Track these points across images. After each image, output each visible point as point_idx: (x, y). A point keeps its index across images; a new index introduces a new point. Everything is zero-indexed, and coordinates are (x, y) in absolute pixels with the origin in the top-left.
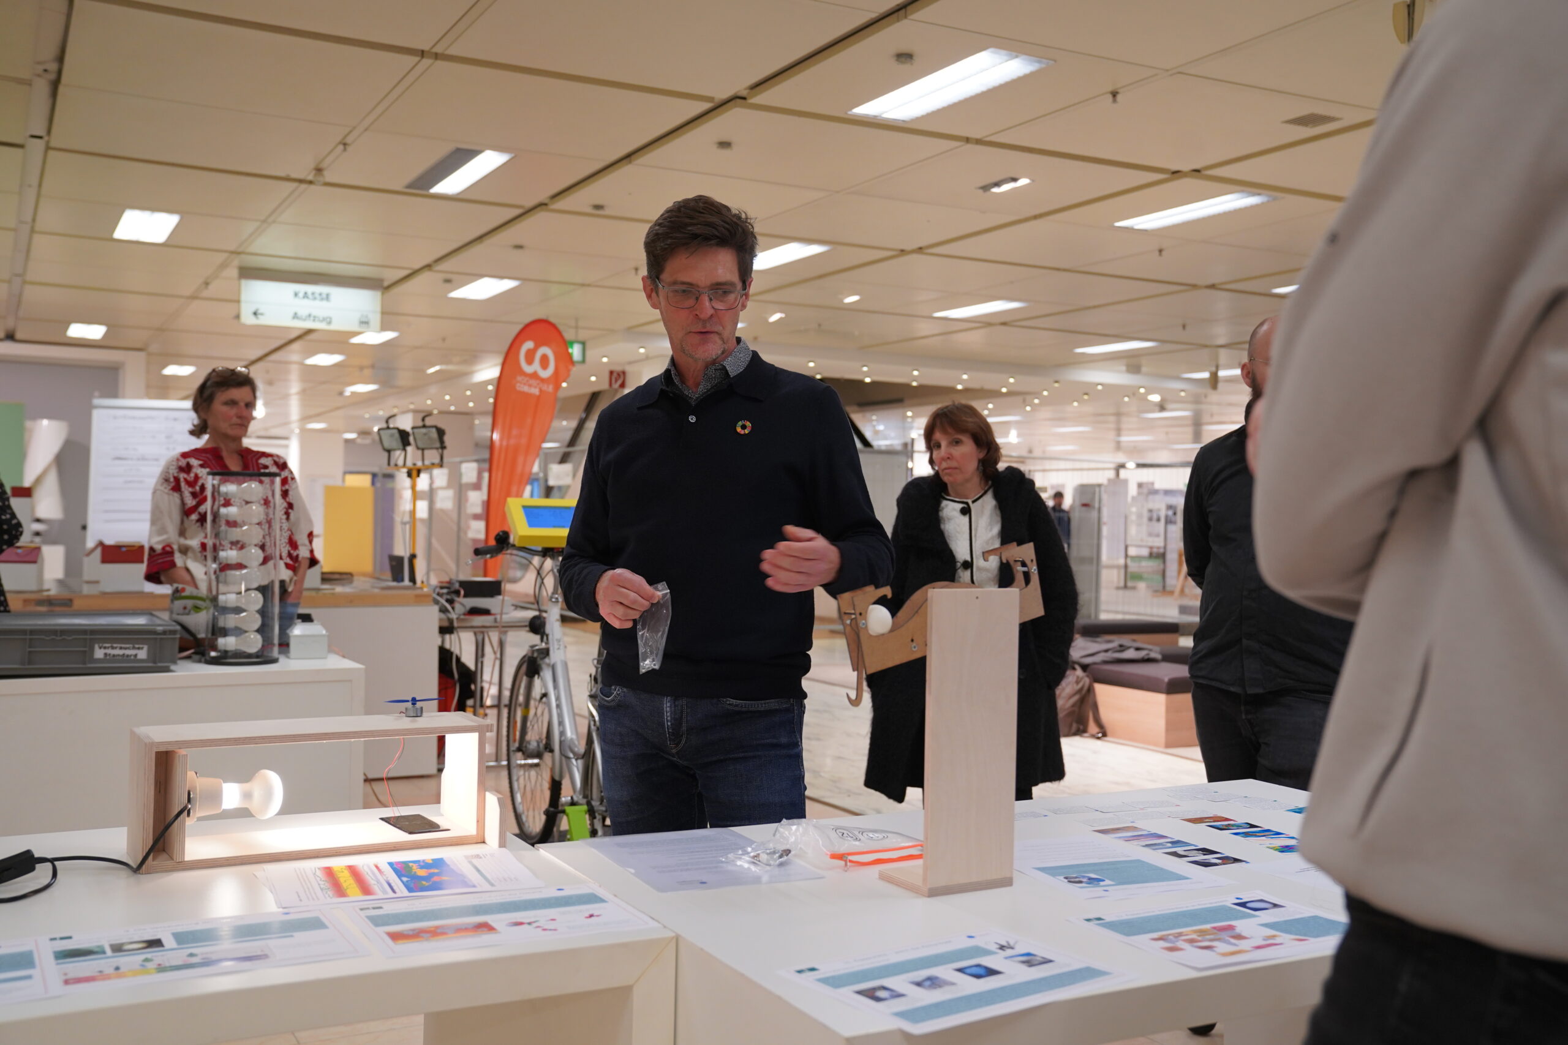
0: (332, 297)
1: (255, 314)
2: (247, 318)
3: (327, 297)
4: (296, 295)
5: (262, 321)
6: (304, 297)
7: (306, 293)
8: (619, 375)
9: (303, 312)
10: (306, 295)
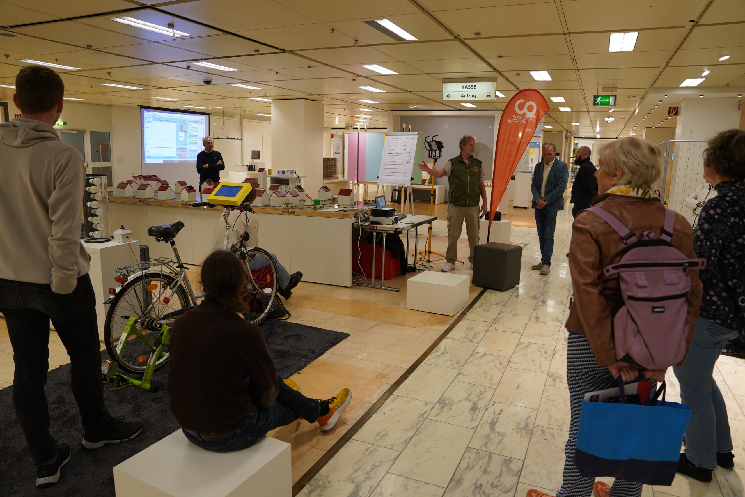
0: (476, 87)
1: (448, 96)
2: (445, 98)
3: (474, 87)
4: (463, 87)
5: (450, 99)
6: (465, 88)
7: (466, 86)
8: (674, 109)
9: (465, 94)
10: (466, 87)
